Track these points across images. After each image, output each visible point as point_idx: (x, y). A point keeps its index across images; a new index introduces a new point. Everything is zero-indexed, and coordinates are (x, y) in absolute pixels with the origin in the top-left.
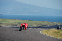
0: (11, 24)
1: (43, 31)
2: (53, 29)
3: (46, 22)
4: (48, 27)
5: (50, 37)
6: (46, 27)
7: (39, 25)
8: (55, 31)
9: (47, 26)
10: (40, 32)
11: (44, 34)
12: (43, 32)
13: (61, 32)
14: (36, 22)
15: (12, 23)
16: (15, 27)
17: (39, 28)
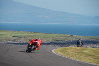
0: (6, 39)
1: (58, 49)
2: (73, 47)
3: (62, 35)
4: (66, 44)
5: (68, 59)
6: (63, 44)
7: (51, 41)
8: (77, 50)
9: (63, 42)
10: (53, 51)
11: (60, 54)
12: (57, 51)
13: (85, 51)
14: (45, 35)
15: (9, 36)
16: (12, 43)
17: (50, 45)
